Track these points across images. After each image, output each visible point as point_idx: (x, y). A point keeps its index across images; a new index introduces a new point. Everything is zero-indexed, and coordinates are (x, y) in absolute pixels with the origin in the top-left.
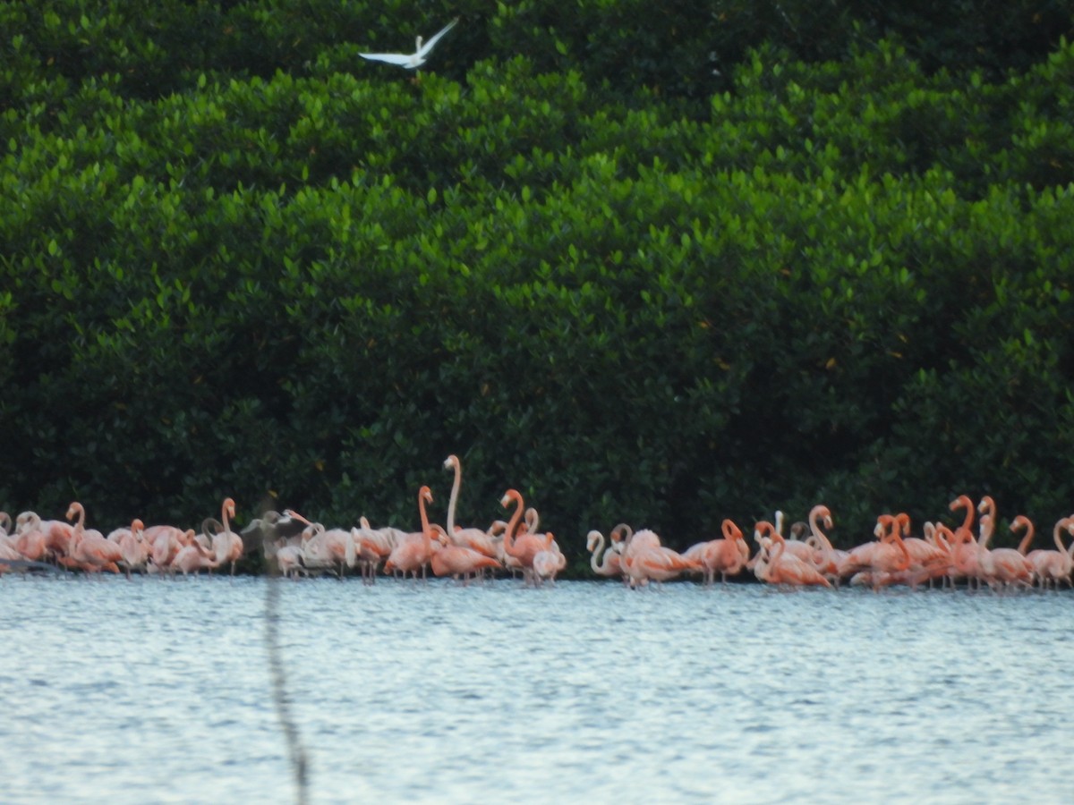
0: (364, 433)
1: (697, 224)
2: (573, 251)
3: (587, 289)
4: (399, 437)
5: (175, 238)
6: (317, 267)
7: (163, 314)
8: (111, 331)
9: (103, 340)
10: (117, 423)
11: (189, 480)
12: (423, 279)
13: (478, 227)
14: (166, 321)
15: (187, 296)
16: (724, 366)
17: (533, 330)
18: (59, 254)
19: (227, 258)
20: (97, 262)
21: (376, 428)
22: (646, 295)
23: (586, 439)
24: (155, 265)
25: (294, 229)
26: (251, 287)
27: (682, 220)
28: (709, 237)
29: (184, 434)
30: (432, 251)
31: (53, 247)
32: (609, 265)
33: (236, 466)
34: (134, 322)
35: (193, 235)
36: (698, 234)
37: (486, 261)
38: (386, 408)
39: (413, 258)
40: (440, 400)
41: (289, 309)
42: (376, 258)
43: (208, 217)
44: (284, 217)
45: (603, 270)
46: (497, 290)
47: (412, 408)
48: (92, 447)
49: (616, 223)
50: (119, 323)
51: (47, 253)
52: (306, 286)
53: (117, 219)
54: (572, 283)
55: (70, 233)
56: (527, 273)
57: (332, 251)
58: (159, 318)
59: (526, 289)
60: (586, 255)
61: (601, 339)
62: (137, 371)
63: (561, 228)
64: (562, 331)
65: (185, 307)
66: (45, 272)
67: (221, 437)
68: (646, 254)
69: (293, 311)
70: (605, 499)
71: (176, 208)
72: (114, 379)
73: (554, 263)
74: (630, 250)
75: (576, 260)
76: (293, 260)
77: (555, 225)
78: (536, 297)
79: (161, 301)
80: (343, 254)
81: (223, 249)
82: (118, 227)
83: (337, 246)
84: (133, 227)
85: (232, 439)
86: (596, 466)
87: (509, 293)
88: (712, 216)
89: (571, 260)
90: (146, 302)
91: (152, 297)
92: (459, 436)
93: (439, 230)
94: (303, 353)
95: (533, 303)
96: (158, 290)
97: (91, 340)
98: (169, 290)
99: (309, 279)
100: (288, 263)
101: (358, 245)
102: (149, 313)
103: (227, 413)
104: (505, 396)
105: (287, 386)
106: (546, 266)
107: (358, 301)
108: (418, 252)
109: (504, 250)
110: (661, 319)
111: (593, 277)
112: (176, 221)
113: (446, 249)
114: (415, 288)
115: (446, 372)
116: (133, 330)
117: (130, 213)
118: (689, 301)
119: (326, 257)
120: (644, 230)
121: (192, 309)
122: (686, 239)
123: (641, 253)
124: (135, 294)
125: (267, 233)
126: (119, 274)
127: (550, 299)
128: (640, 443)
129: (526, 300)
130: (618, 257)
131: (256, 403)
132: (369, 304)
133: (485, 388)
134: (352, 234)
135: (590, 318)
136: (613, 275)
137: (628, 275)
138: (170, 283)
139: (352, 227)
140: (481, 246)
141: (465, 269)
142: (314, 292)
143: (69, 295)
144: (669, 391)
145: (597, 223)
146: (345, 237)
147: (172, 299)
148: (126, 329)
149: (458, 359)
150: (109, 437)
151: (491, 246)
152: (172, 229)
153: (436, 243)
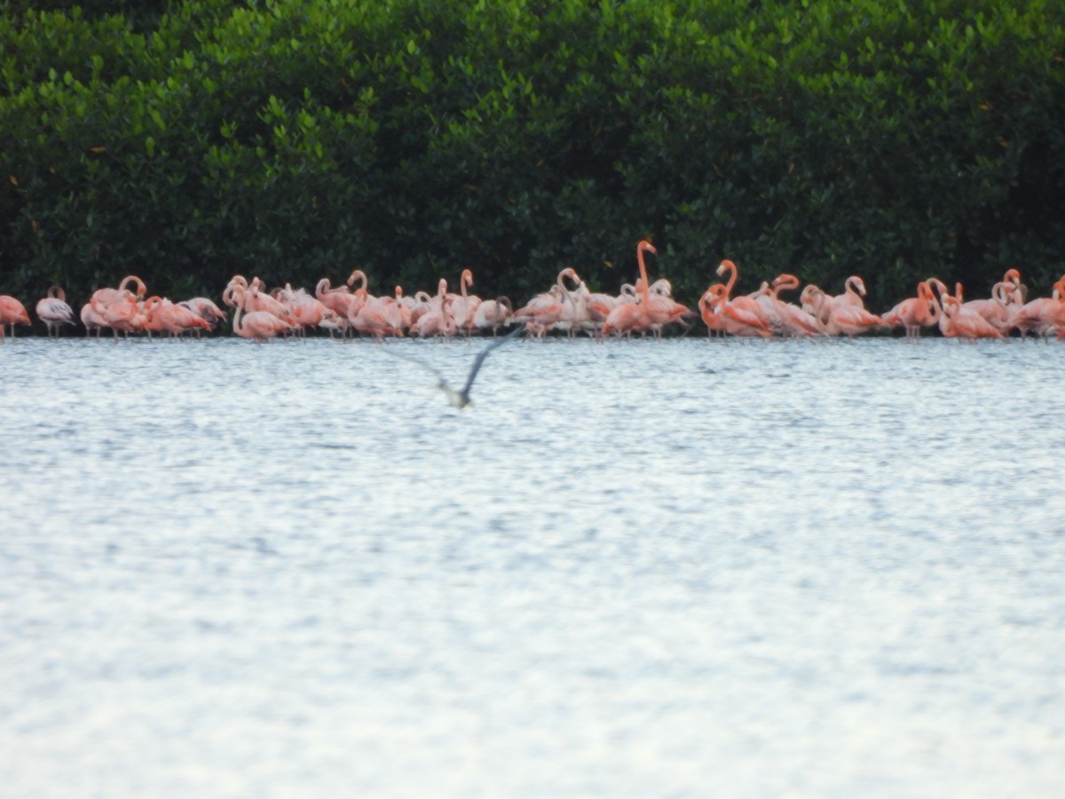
0: (685, 208)
1: (980, 17)
2: (869, 42)
3: (880, 77)
4: (717, 212)
5: (519, 37)
6: (642, 62)
7: (508, 105)
8: (462, 120)
9: (455, 128)
10: (469, 203)
11: (535, 253)
12: (736, 70)
13: (783, 24)
14: (511, 110)
15: (529, 88)
16: (1004, 144)
17: (833, 115)
18: (418, 52)
19: (567, 54)
20: (451, 59)
21: (698, 204)
22: (932, 82)
23: (881, 211)
24: (501, 62)
25: (625, 27)
26: (586, 79)
27: (968, 13)
28: (991, 28)
29: (527, 212)
30: (745, 46)
31: (411, 47)
32: (903, 55)
33: (575, 240)
34: (482, 113)
35: (535, 34)
36: (980, 26)
37: (792, 53)
38: (707, 186)
39: (727, 51)
40: (754, 178)
41: (619, 98)
42: (695, 52)
43: (551, 18)
44: (617, 16)
45: (897, 59)
46: (801, 79)
47: (729, 186)
48: (447, 225)
49: (909, 17)
50: (468, 114)
51: (406, 52)
52: (634, 77)
53: (469, 20)
54: (869, 72)
55: (428, 34)
56: (828, 64)
57: (655, 46)
58: (505, 108)
59: (826, 79)
60: (880, 46)
61: (891, 123)
62: (485, 156)
63: (860, 22)
64: (858, 115)
65: (528, 98)
66: (405, 69)
67: (561, 213)
68: (935, 44)
69: (623, 100)
70: (899, 264)
71: (522, 10)
72: (464, 164)
73: (853, 55)
74: (920, 40)
75: (873, 51)
76: (624, 55)
77: (855, 19)
78: (835, 86)
79: (506, 93)
80: (665, 49)
81: (563, 45)
82: (469, 27)
83: (660, 41)
84: (483, 27)
85: (570, 215)
86: (890, 235)
87: (811, 82)
88: (994, 9)
89: (868, 51)
90: (493, 93)
91: (499, 89)
92: (770, 210)
93: (752, 26)
94: (633, 138)
95: (831, 91)
96: (504, 84)
97: (444, 129)
98: (514, 84)
99: (638, 72)
100: (618, 57)
101: (679, 40)
102: (496, 104)
103: (566, 192)
104: (809, 174)
105: (619, 167)
106: (844, 57)
107: (678, 91)
108: (733, 47)
109: (808, 43)
110: (946, 103)
111: (888, 67)
112: (521, 21)
113: (756, 43)
114: (729, 79)
115: (757, 153)
116: (480, 120)
117: (480, 13)
118: (970, 86)
119: (650, 52)
120: (935, 23)
121: (534, 99)
122: (969, 30)
123: (930, 44)
124: (483, 88)
125: (601, 30)
126: (469, 70)
127: (847, 87)
128: (929, 213)
129: (826, 89)
130: (909, 47)
131: (591, 183)
132: (689, 93)
133: (792, 167)
134: (674, 30)
135: (882, 103)
136: (905, 64)
137: (919, 63)
138: (515, 77)
139: (674, 24)
140: (787, 39)
141: (773, 62)
142: (641, 82)
143: (425, 89)
144: (954, 167)
145: (892, 17)
146: (667, 34)
147: (516, 91)
148: (474, 119)
149: (766, 142)
150: (462, 215)
151: (798, 39)
152: (516, 29)
153: (749, 38)
